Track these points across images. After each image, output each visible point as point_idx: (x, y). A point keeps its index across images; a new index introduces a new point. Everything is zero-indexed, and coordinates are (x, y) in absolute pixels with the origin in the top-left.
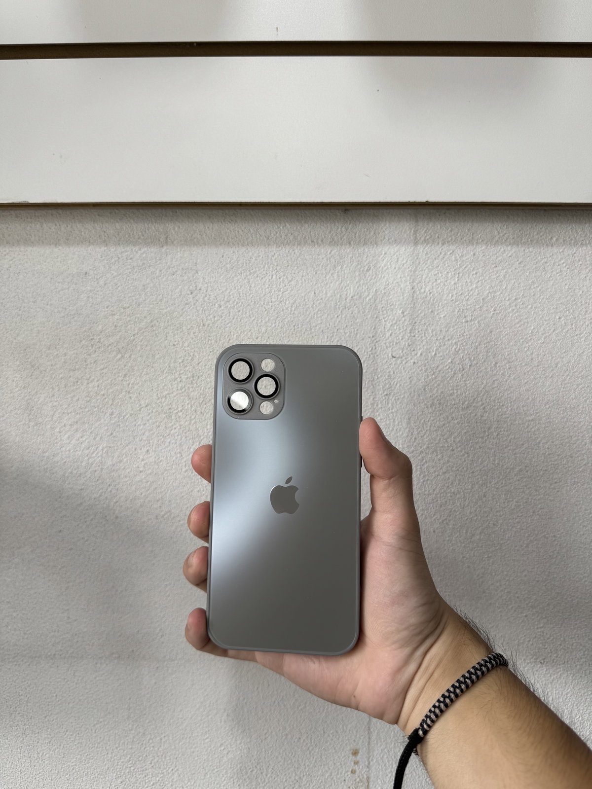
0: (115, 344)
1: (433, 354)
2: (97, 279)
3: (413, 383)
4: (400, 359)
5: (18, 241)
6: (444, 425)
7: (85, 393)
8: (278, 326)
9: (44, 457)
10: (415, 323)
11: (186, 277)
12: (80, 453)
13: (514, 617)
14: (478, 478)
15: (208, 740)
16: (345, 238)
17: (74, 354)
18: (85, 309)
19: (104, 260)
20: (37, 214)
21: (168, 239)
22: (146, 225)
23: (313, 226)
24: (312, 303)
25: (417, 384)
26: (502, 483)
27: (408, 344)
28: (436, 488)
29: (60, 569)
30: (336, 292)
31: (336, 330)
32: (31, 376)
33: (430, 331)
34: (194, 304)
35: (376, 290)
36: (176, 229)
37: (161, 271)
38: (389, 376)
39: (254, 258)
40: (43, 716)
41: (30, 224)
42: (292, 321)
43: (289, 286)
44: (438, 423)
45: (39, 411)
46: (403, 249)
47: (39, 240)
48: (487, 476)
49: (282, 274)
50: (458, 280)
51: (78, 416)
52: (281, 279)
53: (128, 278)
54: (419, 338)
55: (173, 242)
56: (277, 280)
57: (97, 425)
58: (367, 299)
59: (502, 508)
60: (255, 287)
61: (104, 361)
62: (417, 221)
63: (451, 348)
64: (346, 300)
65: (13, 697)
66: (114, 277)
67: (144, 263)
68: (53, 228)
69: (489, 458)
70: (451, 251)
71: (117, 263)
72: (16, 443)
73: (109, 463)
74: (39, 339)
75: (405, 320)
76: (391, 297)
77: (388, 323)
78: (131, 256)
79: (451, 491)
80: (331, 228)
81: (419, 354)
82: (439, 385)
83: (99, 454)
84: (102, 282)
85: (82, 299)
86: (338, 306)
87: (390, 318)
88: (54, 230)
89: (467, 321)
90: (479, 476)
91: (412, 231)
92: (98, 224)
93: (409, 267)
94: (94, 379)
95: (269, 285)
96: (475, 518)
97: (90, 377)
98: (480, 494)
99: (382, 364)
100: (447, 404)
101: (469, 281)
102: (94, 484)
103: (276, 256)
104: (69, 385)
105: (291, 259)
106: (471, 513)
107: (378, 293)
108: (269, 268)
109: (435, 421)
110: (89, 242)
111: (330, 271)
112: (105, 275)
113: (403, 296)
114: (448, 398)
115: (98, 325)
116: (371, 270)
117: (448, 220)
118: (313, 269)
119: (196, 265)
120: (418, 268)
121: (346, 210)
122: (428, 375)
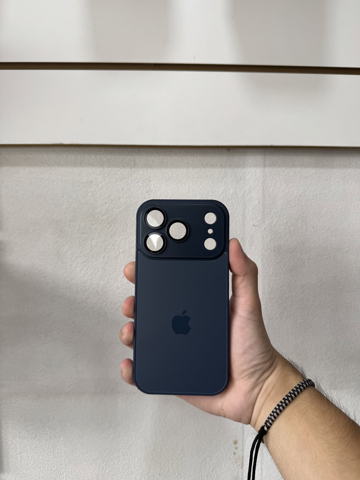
0: (107, 220)
2: (97, 185)
4: (257, 227)
5: (54, 164)
6: (280, 261)
9: (66, 281)
10: (265, 208)
11: (145, 184)
12: (86, 278)
13: (319, 364)
16: (228, 164)
17: (84, 225)
18: (91, 201)
19: (101, 175)
20: (65, 150)
21: (136, 164)
22: (124, 157)
23: (211, 158)
25: (266, 240)
27: (261, 219)
28: (277, 295)
29: (73, 343)
30: (223, 192)
32: (60, 236)
33: (272, 212)
35: (244, 191)
36: (140, 159)
38: (252, 236)
39: (180, 174)
40: (62, 427)
41: (61, 155)
45: (64, 256)
46: (258, 170)
47: (66, 164)
48: (303, 288)
49: (195, 182)
51: (86, 258)
52: (195, 185)
54: (267, 216)
55: (138, 166)
57: (96, 263)
59: (312, 305)
61: (100, 229)
62: (265, 155)
63: (284, 221)
66: (106, 184)
68: (73, 157)
69: (304, 278)
70: (283, 171)
71: (108, 177)
72: (50, 274)
73: (102, 283)
74: (65, 217)
75: (259, 206)
76: (252, 194)
77: (250, 208)
78: (116, 173)
79: (285, 296)
80: (221, 159)
81: (267, 224)
82: (278, 240)
83: (97, 279)
84: (100, 186)
85: (89, 195)
87: (251, 205)
89: (291, 207)
91: (263, 161)
92: (98, 156)
93: (261, 179)
99: (248, 229)
100: (282, 250)
102: (93, 295)
104: (81, 242)
108: (189, 179)
109: (276, 259)
110: (93, 165)
111: (220, 181)
112: (102, 183)
113: (258, 194)
114: (282, 247)
115: (98, 209)
116: (241, 181)
117: (281, 155)
118: (211, 180)
119: (150, 178)
120: (266, 179)
121: (229, 150)
122: (271, 235)
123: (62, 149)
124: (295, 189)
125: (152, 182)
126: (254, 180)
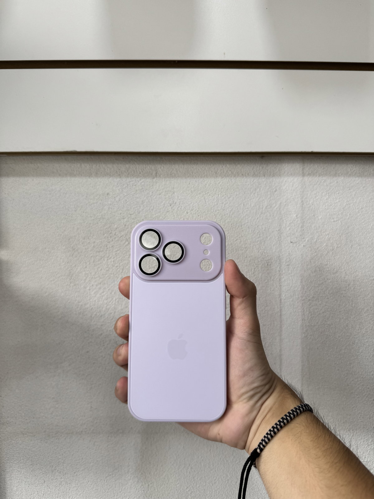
0: (125, 236)
1: (315, 240)
2: (115, 198)
3: (303, 258)
4: (295, 244)
5: (66, 174)
6: (322, 283)
7: (105, 265)
9: (79, 305)
10: (304, 222)
11: (168, 196)
12: (101, 302)
13: (366, 400)
14: (343, 315)
15: (179, 485)
16: (261, 172)
17: (99, 242)
18: (107, 215)
19: (119, 186)
21: (157, 174)
22: (144, 166)
23: (243, 166)
24: (242, 211)
25: (306, 258)
26: (357, 318)
27: (300, 234)
28: (319, 321)
29: (87, 376)
30: (256, 204)
31: (257, 226)
32: (73, 255)
33: (313, 227)
34: (172, 212)
35: (280, 203)
36: (162, 168)
37: (152, 192)
38: (289, 254)
39: (208, 185)
40: (74, 472)
41: (74, 164)
43: (229, 200)
44: (319, 281)
45: (77, 277)
46: (296, 179)
47: (79, 174)
48: (348, 314)
49: (224, 194)
50: (328, 197)
51: (101, 280)
52: (224, 197)
53: (133, 197)
54: (307, 231)
55: (160, 176)
56: (221, 197)
57: (112, 285)
58: (275, 208)
59: (357, 333)
60: (208, 201)
61: (118, 246)
62: (304, 163)
63: (326, 237)
64: (262, 208)
65: (54, 460)
66: (125, 196)
67: (142, 188)
69: (349, 303)
70: (324, 180)
71: (126, 188)
72: (61, 297)
73: (120, 308)
74: (78, 233)
75: (298, 220)
76: (289, 207)
77: (287, 222)
78: (135, 184)
79: (327, 323)
80: (253, 167)
81: (307, 240)
82: (319, 259)
83: (114, 303)
84: (117, 199)
85: (105, 209)
86: (257, 212)
87: (288, 219)
88: (88, 168)
89: (334, 221)
90: (344, 314)
91: (301, 169)
92: (115, 165)
93: (299, 190)
94: (111, 257)
95: (217, 201)
96: (342, 339)
97: (109, 256)
98: (344, 325)
99: (285, 247)
100: (324, 270)
101: (334, 198)
102: (109, 321)
103: (221, 183)
104: (96, 261)
105: (230, 185)
106: (339, 337)
107: (281, 205)
108: (217, 190)
109: (317, 281)
110: (110, 175)
111: (253, 192)
112: (120, 195)
113: (296, 206)
114: (324, 267)
115: (115, 225)
116: (277, 192)
117: (321, 162)
118: (243, 191)
119: (173, 189)
120: (305, 190)
121: (263, 157)
122: (312, 253)
123: (75, 157)
124: (338, 200)
125: (175, 193)
126: (291, 190)
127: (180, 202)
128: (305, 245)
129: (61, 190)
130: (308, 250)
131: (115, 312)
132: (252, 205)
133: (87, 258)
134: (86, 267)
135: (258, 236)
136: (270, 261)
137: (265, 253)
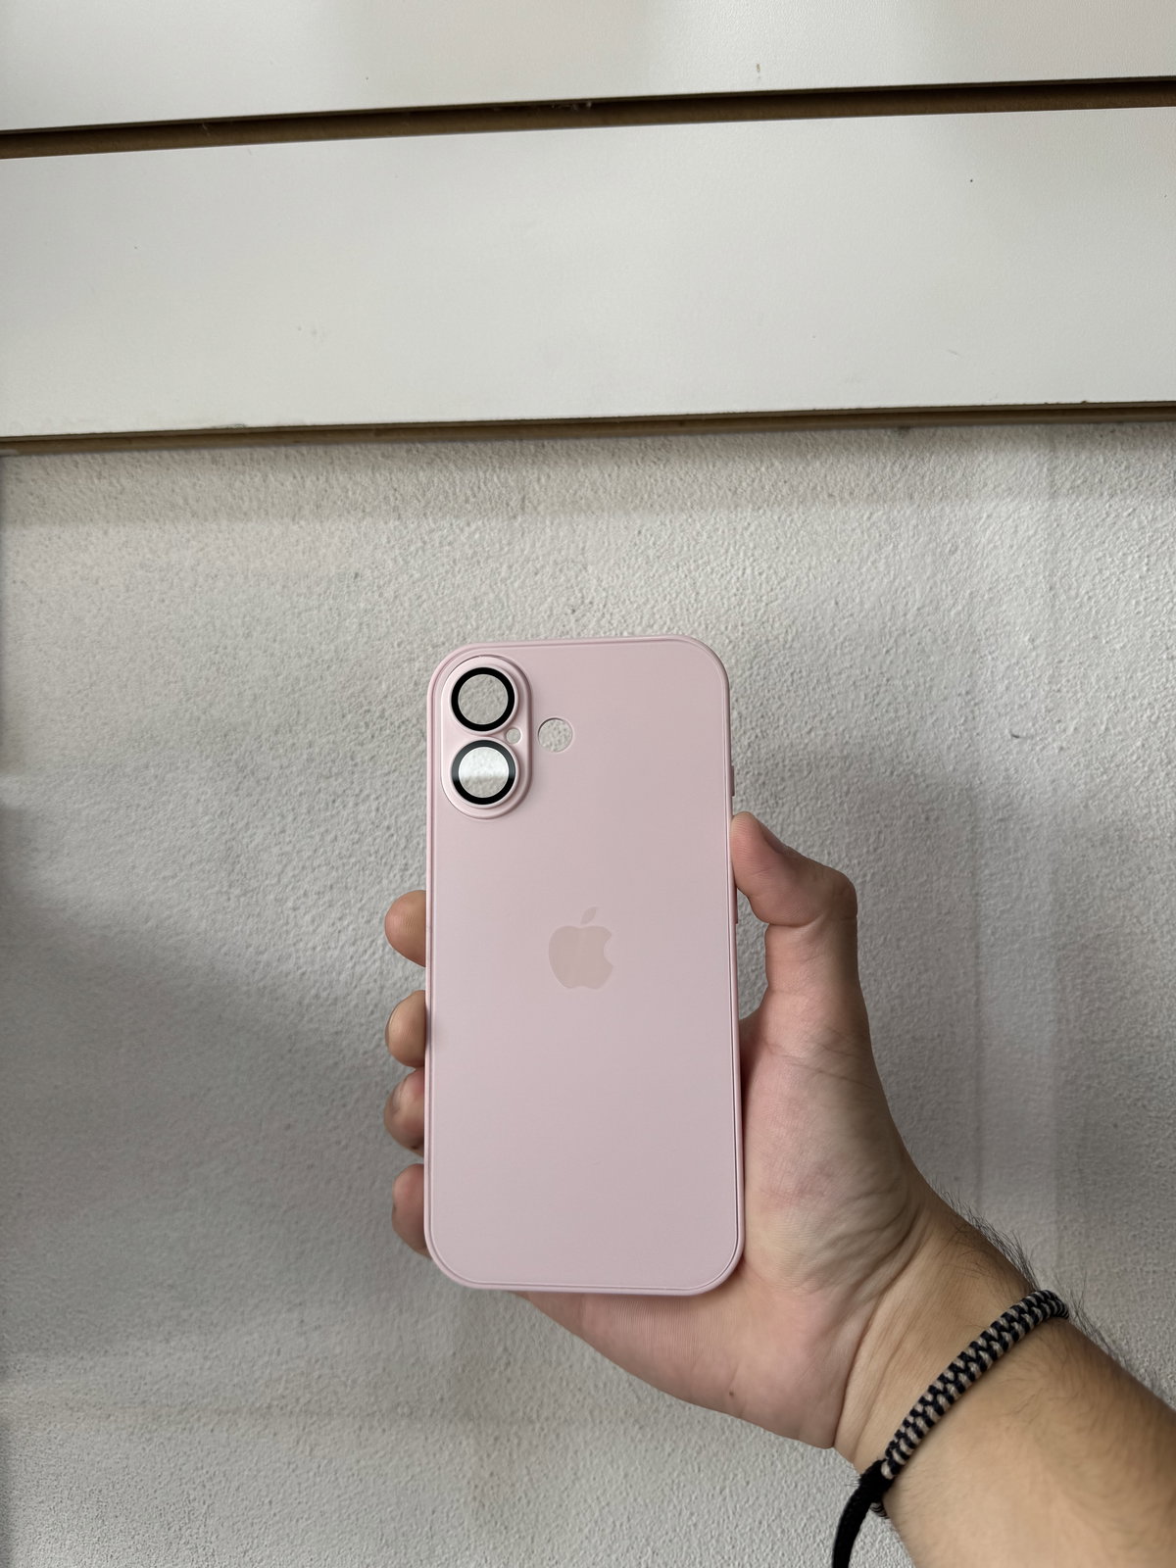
1: (1103, 727)
2: (379, 587)
3: (1060, 793)
5: (215, 512)
7: (349, 823)
8: (758, 674)
9: (258, 963)
10: (1060, 662)
11: (563, 578)
17: (328, 742)
18: (354, 650)
19: (393, 547)
20: (255, 456)
21: (527, 501)
23: (832, 464)
24: (831, 624)
25: (1069, 794)
27: (1046, 707)
29: (285, 1212)
30: (882, 601)
31: (885, 679)
32: (237, 789)
33: (1093, 680)
34: (579, 634)
35: (971, 593)
36: (543, 480)
39: (705, 535)
41: (242, 477)
42: (787, 664)
43: (781, 588)
45: (251, 865)
49: (765, 566)
54: (1070, 695)
56: (754, 578)
57: (373, 892)
58: (952, 613)
60: (706, 593)
62: (1054, 449)
63: (1142, 716)
64: (905, 615)
65: (174, 1504)
67: (475, 553)
68: (288, 483)
70: (1131, 510)
71: (420, 552)
72: (198, 934)
74: (257, 712)
75: (1037, 656)
76: (1004, 607)
77: (999, 662)
78: (451, 538)
80: (870, 467)
81: (1072, 729)
84: (389, 593)
85: (347, 628)
86: (887, 630)
87: (1003, 651)
88: (290, 488)
91: (1045, 470)
92: (381, 474)
93: (1041, 545)
94: (368, 796)
95: (738, 590)
97: (361, 791)
99: (990, 752)
100: (1138, 837)
102: (363, 1021)
103: (752, 528)
105: (785, 533)
107: (975, 600)
108: (738, 554)
109: (1111, 877)
110: (364, 511)
111: (868, 557)
112: (396, 579)
113: (1030, 604)
114: (1138, 825)
115: (380, 683)
117: (1118, 444)
118: (832, 552)
119: (583, 554)
120: (1061, 545)
121: (902, 428)
122: (1092, 776)
125: (590, 568)
127: (607, 597)
128: (1064, 745)
129: (198, 564)
130: (1078, 764)
131: (382, 988)
132: (867, 606)
133: (286, 798)
134: (283, 831)
135: (892, 715)
136: (935, 805)
137: (916, 776)
